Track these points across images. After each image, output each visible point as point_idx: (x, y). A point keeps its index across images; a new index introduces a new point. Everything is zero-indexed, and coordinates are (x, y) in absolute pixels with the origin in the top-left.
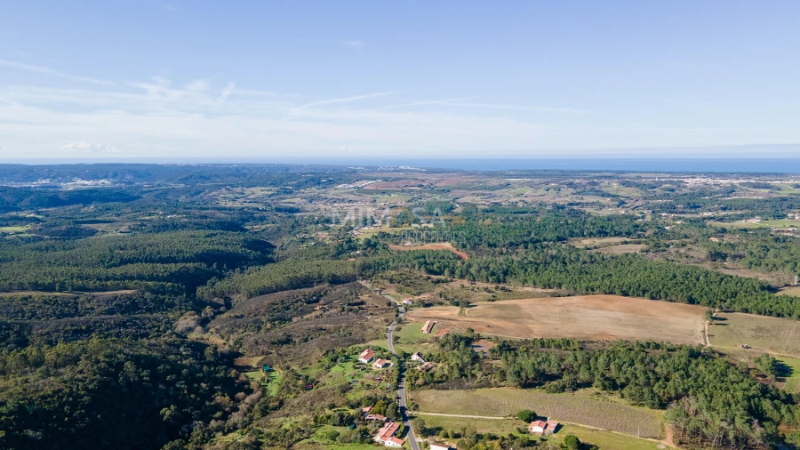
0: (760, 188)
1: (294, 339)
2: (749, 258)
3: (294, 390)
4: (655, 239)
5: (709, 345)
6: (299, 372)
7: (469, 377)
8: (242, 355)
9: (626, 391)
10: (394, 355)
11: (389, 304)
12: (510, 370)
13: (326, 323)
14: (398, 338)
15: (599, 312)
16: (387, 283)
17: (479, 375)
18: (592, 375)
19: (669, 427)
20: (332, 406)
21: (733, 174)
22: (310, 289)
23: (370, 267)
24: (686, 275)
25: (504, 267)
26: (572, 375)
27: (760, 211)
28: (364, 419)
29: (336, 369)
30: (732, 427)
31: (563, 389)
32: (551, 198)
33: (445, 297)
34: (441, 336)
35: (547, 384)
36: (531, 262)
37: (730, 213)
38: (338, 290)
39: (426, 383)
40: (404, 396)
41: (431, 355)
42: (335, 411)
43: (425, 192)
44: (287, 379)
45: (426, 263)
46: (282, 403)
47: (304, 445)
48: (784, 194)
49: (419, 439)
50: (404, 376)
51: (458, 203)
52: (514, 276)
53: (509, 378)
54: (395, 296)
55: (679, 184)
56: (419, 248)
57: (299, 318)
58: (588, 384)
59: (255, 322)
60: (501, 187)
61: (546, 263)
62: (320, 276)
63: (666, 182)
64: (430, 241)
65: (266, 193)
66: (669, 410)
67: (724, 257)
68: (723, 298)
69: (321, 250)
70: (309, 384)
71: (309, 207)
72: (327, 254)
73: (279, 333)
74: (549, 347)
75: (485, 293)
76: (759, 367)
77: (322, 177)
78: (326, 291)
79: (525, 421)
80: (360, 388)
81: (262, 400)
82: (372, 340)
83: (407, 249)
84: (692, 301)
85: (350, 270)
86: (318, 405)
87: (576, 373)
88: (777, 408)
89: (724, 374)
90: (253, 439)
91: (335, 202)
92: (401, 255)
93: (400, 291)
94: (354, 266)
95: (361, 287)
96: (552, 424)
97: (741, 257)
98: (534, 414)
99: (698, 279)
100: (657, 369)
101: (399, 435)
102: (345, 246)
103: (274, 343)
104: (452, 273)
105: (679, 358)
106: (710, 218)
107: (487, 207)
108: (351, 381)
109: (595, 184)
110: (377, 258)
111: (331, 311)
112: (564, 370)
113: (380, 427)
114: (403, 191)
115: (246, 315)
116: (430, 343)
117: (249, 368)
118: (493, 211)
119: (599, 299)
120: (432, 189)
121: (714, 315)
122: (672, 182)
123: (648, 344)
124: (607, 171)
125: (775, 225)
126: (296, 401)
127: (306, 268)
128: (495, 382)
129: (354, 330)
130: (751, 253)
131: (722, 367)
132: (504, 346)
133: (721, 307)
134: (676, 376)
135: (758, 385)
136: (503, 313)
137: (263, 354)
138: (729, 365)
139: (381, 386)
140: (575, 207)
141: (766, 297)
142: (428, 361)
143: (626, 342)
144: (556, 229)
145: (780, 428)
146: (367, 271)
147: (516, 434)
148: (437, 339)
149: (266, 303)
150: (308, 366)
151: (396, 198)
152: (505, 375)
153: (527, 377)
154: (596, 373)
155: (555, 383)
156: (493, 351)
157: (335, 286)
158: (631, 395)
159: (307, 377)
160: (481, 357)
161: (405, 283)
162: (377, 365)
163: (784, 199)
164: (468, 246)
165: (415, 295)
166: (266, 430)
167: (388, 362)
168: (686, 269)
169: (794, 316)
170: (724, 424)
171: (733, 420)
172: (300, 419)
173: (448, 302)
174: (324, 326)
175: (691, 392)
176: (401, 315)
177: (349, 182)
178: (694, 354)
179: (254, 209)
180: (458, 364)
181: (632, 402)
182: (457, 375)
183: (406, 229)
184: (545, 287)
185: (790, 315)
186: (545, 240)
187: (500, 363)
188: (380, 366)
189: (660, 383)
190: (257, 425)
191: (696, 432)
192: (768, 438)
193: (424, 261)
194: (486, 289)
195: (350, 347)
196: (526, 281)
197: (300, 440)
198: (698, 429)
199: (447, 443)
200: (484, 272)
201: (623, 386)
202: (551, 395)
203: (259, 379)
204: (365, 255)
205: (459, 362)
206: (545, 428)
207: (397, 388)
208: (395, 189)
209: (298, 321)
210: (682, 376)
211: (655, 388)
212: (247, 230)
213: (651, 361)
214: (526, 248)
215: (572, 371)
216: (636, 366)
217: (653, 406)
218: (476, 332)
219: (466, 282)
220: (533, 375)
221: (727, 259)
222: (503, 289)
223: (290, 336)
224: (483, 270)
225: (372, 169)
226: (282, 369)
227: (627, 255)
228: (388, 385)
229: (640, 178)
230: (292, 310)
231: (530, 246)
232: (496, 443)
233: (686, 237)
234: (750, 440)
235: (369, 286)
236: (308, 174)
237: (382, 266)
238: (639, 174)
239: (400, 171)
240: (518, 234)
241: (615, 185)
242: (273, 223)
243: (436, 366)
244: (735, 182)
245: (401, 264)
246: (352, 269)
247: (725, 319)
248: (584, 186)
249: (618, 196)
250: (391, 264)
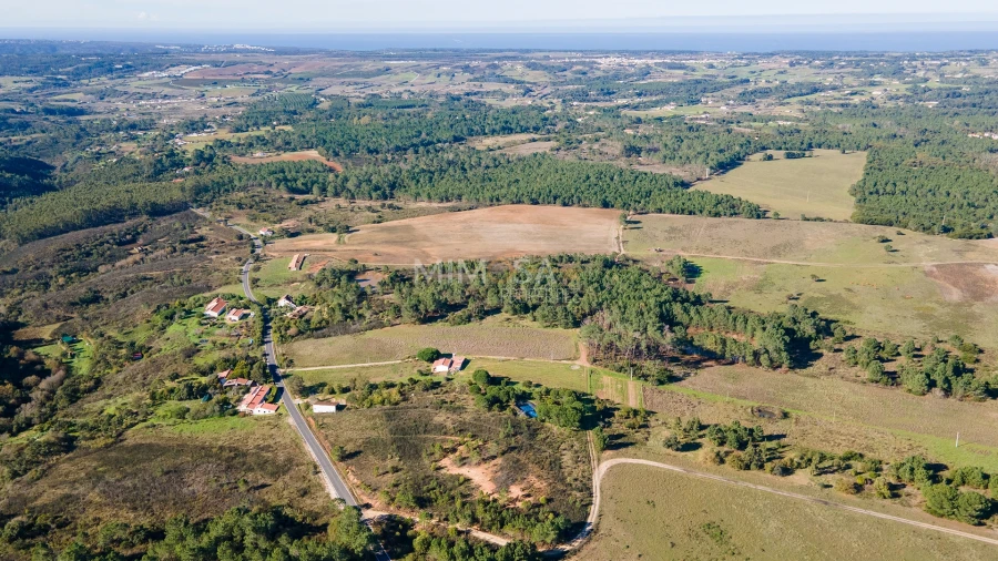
0: (675, 68)
1: (105, 296)
2: (664, 152)
3: (116, 363)
4: (566, 134)
5: (623, 252)
6: (120, 338)
7: (356, 318)
8: (23, 325)
9: (538, 313)
10: (255, 303)
11: (241, 237)
12: (406, 304)
13: (152, 270)
14: (258, 280)
15: (506, 225)
16: (233, 209)
17: (368, 314)
18: (501, 299)
19: (583, 345)
20: (174, 377)
21: (648, 52)
22: (120, 225)
23: (206, 189)
24: (600, 175)
25: (391, 178)
26: (478, 303)
27: (675, 96)
28: (221, 387)
29: (174, 329)
30: (644, 336)
31: (469, 319)
32: (444, 87)
33: (317, 222)
34: (316, 272)
35: (450, 316)
36: (424, 171)
37: (645, 99)
38: (163, 224)
39: (300, 333)
40: (273, 351)
41: (304, 298)
42: (180, 382)
43: (276, 81)
44: (102, 350)
45: (286, 179)
46: (98, 383)
47: (139, 430)
48: (698, 76)
49: (299, 401)
50: (270, 327)
51: (323, 96)
52: (403, 190)
53: (406, 314)
54: (247, 227)
55: (592, 65)
56: (275, 159)
57: (109, 266)
58: (497, 310)
59: (38, 277)
60: (379, 73)
61: (441, 170)
64: (288, 150)
65: (23, 85)
66: (583, 327)
67: (638, 151)
68: (637, 198)
69: (129, 169)
70: (136, 353)
71: (100, 106)
72: (138, 175)
73: (79, 289)
75: (368, 213)
76: (671, 270)
77: (114, 61)
78: (146, 226)
79: (427, 361)
80: (211, 350)
81: (66, 382)
82: (220, 286)
83: (257, 162)
84: (606, 205)
85: (177, 195)
86: (154, 378)
87: (483, 299)
88: (686, 311)
89: (638, 282)
90: (61, 434)
91: (141, 98)
92: (250, 171)
93: (254, 219)
94: (183, 189)
95: (197, 217)
96: (458, 361)
97: (656, 150)
98: (437, 352)
99: (612, 179)
100: (571, 285)
101: (271, 399)
102: (167, 162)
103: (73, 304)
104: (323, 190)
105: (593, 269)
106: (625, 106)
107: (362, 100)
108: (197, 341)
109: (495, 67)
110: (215, 176)
111: (156, 253)
112: (468, 297)
113: (244, 393)
114: (243, 80)
115: (21, 269)
116: (302, 282)
117: (39, 342)
118: (371, 105)
119: (505, 210)
120: (285, 78)
121: (628, 218)
122: (583, 63)
123: (561, 257)
124: (510, 50)
125: (689, 112)
126: (120, 377)
127: (108, 196)
128: (388, 320)
129: (194, 275)
130: (666, 145)
131: (636, 275)
133: (635, 209)
134: (590, 290)
135: (669, 289)
136: (393, 236)
137: (58, 319)
138: (643, 272)
139: (240, 343)
140: (474, 98)
141: (679, 194)
142: (301, 304)
143: (537, 257)
144: (452, 126)
145: (688, 331)
146: (201, 194)
147: (417, 377)
148: (310, 277)
149: (52, 248)
150: (131, 329)
151: (235, 92)
152: (399, 311)
153: (426, 311)
154: (505, 297)
155: (459, 313)
156: (383, 284)
157: (160, 219)
158: (544, 316)
159: (133, 344)
160: (369, 292)
161: (259, 208)
162: (232, 317)
163: (698, 82)
164: (342, 153)
165: (275, 223)
166: (80, 421)
167: (246, 311)
168: (600, 169)
169: (705, 212)
170: (637, 335)
171: (646, 329)
172: (130, 399)
173: (321, 229)
174: (149, 274)
175: (604, 306)
176: (258, 251)
177: (159, 67)
178: (608, 264)
179: (7, 111)
180: (340, 305)
181: (545, 324)
182: (340, 318)
183: (253, 134)
184: (442, 201)
185: (701, 212)
186: (439, 141)
187: (394, 297)
188: (237, 318)
189: (574, 299)
190: (65, 416)
191: (610, 346)
192: (678, 342)
193: (282, 177)
194: (369, 208)
195: (191, 299)
196: (418, 194)
197: (133, 425)
198: (611, 344)
199: (334, 400)
200: (365, 187)
201: (535, 307)
202: (455, 328)
203: (58, 355)
204: (197, 173)
205: (341, 301)
206: (450, 366)
207: (263, 343)
208: (231, 77)
209: (108, 271)
210: (596, 289)
211: (568, 306)
213: (565, 276)
214: (416, 152)
215: (478, 298)
217: (566, 326)
218: (360, 263)
219: (342, 201)
220: (433, 308)
221: (642, 154)
222: (390, 206)
223: (99, 292)
224: (364, 184)
225: (196, 49)
226: (92, 337)
227: (535, 155)
228: (250, 340)
229: (547, 58)
230: (95, 256)
231: (421, 149)
232: (394, 391)
233: (600, 130)
234: (661, 349)
235: (208, 215)
236: (90, 55)
237: (224, 187)
238: (547, 54)
239: (236, 51)
240: (405, 134)
241: (519, 68)
242: (43, 132)
243: (312, 310)
244: (650, 62)
245: (251, 182)
246: (180, 194)
247: (639, 222)
248: (483, 70)
249: (523, 82)
250: (236, 183)
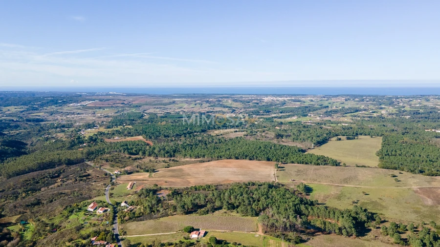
0: (296, 102)
1: (43, 202)
2: (293, 136)
3: (44, 234)
4: (250, 129)
5: (277, 181)
6: (47, 222)
7: (156, 212)
8: (4, 216)
9: (239, 209)
10: (110, 204)
11: (106, 175)
12: (179, 205)
13: (65, 190)
14: (112, 194)
15: (225, 169)
16: (104, 162)
17: (161, 210)
18: (222, 203)
19: (260, 225)
20: (71, 240)
21: (284, 95)
22: (53, 169)
23: (92, 153)
24: (266, 146)
25: (174, 148)
26: (212, 205)
27: (296, 113)
28: (92, 245)
29: (73, 217)
30: (288, 220)
31: (207, 212)
32: (198, 109)
33: (140, 167)
34: (139, 190)
35: (199, 211)
36: (188, 145)
37: (284, 114)
38: (72, 169)
39: (130, 219)
40: (117, 228)
41: (133, 202)
42: (73, 243)
43: (126, 107)
44: (38, 228)
45: (128, 149)
46: (35, 244)
48: (306, 104)
50: (117, 216)
51: (147, 114)
52: (179, 153)
53: (179, 210)
54: (109, 170)
55: (261, 100)
56: (124, 140)
57: (46, 188)
58: (220, 208)
59: (14, 193)
60: (170, 103)
61: (196, 144)
62: (60, 161)
63: (254, 100)
64: (130, 136)
65: (19, 110)
66: (260, 216)
67: (282, 136)
68: (282, 157)
69: (60, 145)
70: (54, 228)
71: (50, 118)
72: (64, 147)
73: (31, 199)
74: (199, 190)
75: (163, 163)
76: (299, 189)
77: (58, 99)
78: (64, 170)
79: (188, 232)
80: (89, 227)
81: (20, 243)
82: (95, 197)
83: (116, 141)
84: (268, 160)
85: (80, 156)
86: (61, 241)
87: (214, 203)
88: (307, 208)
89: (284, 195)
91: (68, 114)
92: (112, 145)
93: (113, 166)
94: (82, 153)
95: (88, 165)
96: (202, 232)
97: (290, 136)
98: (193, 228)
99: (271, 148)
100: (254, 196)
102: (76, 142)
103: (28, 206)
104: (144, 153)
105: (264, 189)
106: (275, 117)
107: (163, 115)
108: (82, 223)
109: (220, 101)
110: (97, 147)
111: (68, 182)
112: (207, 202)
114: (112, 107)
115: (7, 190)
116: (132, 195)
117: (10, 224)
118: (166, 117)
119: (224, 162)
120: (130, 105)
121: (279, 166)
122: (257, 100)
123: (249, 183)
124: (226, 94)
125: (303, 120)
126: (45, 241)
127: (49, 157)
128: (171, 213)
129: (84, 192)
130: (294, 134)
131: (283, 192)
132: (175, 192)
133: (282, 162)
134: (262, 199)
135: (299, 198)
136: (174, 174)
137: (20, 213)
138: (287, 190)
139: (102, 223)
140: (210, 114)
141: (301, 155)
142: (131, 205)
143: (239, 183)
144: (201, 126)
145: (308, 218)
146: (90, 155)
147: (183, 240)
148: (136, 192)
149: (21, 180)
150: (53, 217)
151: (108, 111)
152: (176, 208)
153: (188, 208)
154: (224, 202)
155: (203, 209)
156: (169, 196)
157: (71, 166)
158: (242, 211)
159: (53, 224)
160: (162, 200)
161: (115, 161)
162: (100, 211)
163: (306, 107)
164: (153, 137)
165: (122, 168)
167: (106, 209)
168: (266, 144)
169: (313, 163)
170: (285, 220)
171: (289, 217)
173: (142, 171)
174: (63, 192)
175: (269, 206)
176: (114, 181)
177: (77, 102)
178: (271, 186)
179: (10, 120)
180: (149, 205)
181: (242, 215)
182: (149, 212)
183: (115, 129)
184: (196, 158)
185: (311, 163)
186: (195, 132)
187: (173, 202)
188: (102, 212)
189: (255, 203)
191: (273, 225)
192: (304, 223)
193: (126, 147)
194: (164, 161)
195: (82, 203)
196: (185, 155)
198: (273, 224)
201: (238, 207)
202: (201, 216)
203: (18, 230)
204: (89, 146)
205: (150, 204)
206: (199, 235)
207: (113, 223)
208: (107, 106)
209: (46, 190)
210: (265, 198)
211: (253, 206)
212: (5, 134)
213: (251, 192)
214: (185, 137)
215: (212, 202)
216: (244, 195)
217: (252, 216)
218: (159, 186)
219: (152, 158)
220: (191, 207)
221: (284, 137)
222: (173, 160)
223: (40, 200)
224: (162, 151)
225: (93, 94)
226: (34, 221)
227: (237, 138)
228: (107, 222)
229: (242, 97)
230: (40, 183)
231: (187, 135)
233: (265, 127)
234: (296, 226)
235: (92, 164)
236: (49, 97)
237: (101, 152)
238: (242, 96)
239: (110, 95)
240: (181, 129)
241: (230, 101)
242: (25, 129)
243: (136, 208)
244: (285, 99)
245: (112, 150)
246: (81, 155)
247: (283, 167)
248: (215, 102)
249: (232, 107)
250: (106, 150)
